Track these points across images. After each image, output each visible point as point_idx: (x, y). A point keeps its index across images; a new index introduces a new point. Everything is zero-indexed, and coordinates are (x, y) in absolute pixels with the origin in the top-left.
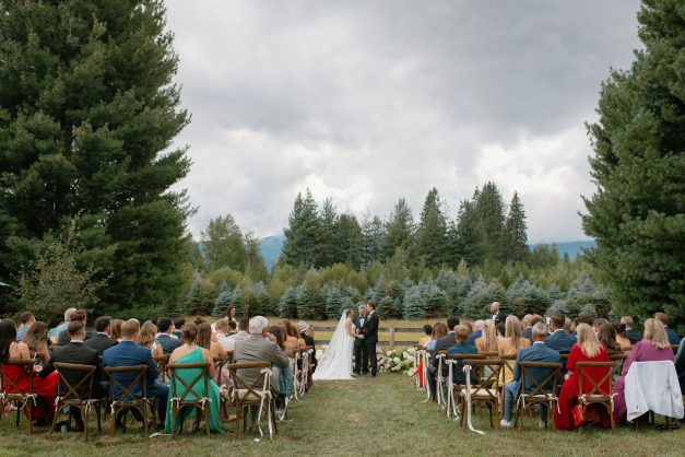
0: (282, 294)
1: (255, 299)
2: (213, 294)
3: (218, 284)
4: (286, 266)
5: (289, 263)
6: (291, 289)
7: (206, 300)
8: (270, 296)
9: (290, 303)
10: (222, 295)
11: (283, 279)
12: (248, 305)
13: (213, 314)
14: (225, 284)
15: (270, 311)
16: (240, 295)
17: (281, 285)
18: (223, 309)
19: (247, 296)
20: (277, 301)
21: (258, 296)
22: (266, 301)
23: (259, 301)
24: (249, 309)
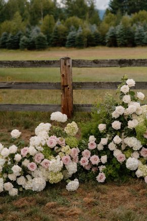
0: (108, 31)
1: (91, 35)
2: (66, 33)
3: (69, 26)
4: (110, 14)
5: (112, 12)
6: (112, 28)
7: (61, 37)
8: (100, 33)
9: (112, 37)
10: (71, 33)
11: (108, 22)
12: (86, 39)
13: (67, 46)
14: (73, 27)
15: (100, 42)
16: (81, 33)
17: (107, 25)
18: (72, 42)
19: (86, 33)
20: (104, 36)
21: (92, 33)
22: (97, 36)
23: (93, 36)
24: (88, 41)
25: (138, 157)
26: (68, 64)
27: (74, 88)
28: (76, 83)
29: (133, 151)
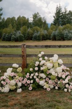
0: (52, 33)
2: (33, 34)
3: (34, 31)
4: (53, 25)
6: (54, 32)
7: (30, 36)
8: (48, 34)
9: (54, 36)
10: (35, 34)
11: (52, 29)
14: (36, 31)
15: (48, 38)
16: (40, 34)
17: (51, 31)
18: (35, 38)
19: (42, 34)
20: (50, 35)
21: (45, 34)
22: (47, 35)
23: (45, 36)
24: (42, 38)
25: (45, 81)
26: (24, 47)
27: (27, 57)
28: (28, 55)
29: (43, 79)
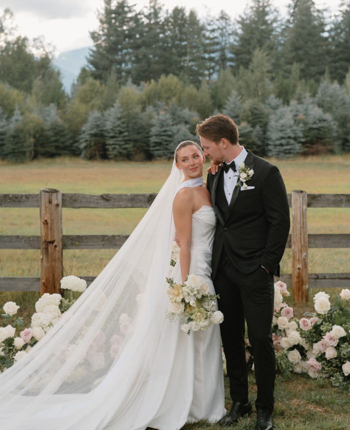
0: (85, 121)
1: (42, 130)
4: (91, 80)
5: (96, 76)
6: (96, 114)
8: (66, 126)
9: (95, 135)
11: (85, 100)
12: (32, 140)
15: (65, 148)
16: (20, 125)
17: (83, 108)
19: (31, 125)
20: (76, 133)
21: (47, 125)
22: (58, 132)
23: (50, 133)
24: (35, 145)
26: (55, 202)
28: (68, 237)
